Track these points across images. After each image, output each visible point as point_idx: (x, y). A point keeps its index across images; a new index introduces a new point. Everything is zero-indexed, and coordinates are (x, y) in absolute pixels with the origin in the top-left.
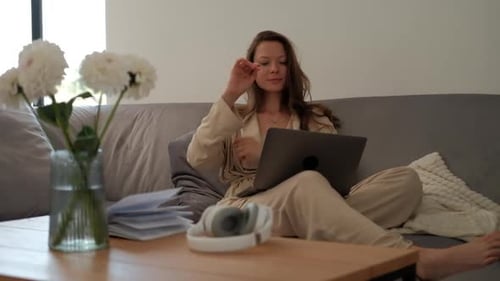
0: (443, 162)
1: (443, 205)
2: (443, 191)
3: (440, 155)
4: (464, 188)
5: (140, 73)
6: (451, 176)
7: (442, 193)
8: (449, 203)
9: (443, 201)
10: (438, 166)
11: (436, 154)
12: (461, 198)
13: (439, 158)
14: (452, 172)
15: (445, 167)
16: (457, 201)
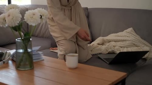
0: (133, 30)
1: (134, 44)
2: (134, 39)
3: (133, 28)
4: (140, 39)
5: (43, 15)
6: (136, 35)
7: (134, 40)
8: (136, 44)
9: (134, 43)
10: (132, 32)
11: (131, 28)
12: (139, 42)
13: (133, 29)
14: (136, 33)
15: (134, 32)
16: (138, 43)
